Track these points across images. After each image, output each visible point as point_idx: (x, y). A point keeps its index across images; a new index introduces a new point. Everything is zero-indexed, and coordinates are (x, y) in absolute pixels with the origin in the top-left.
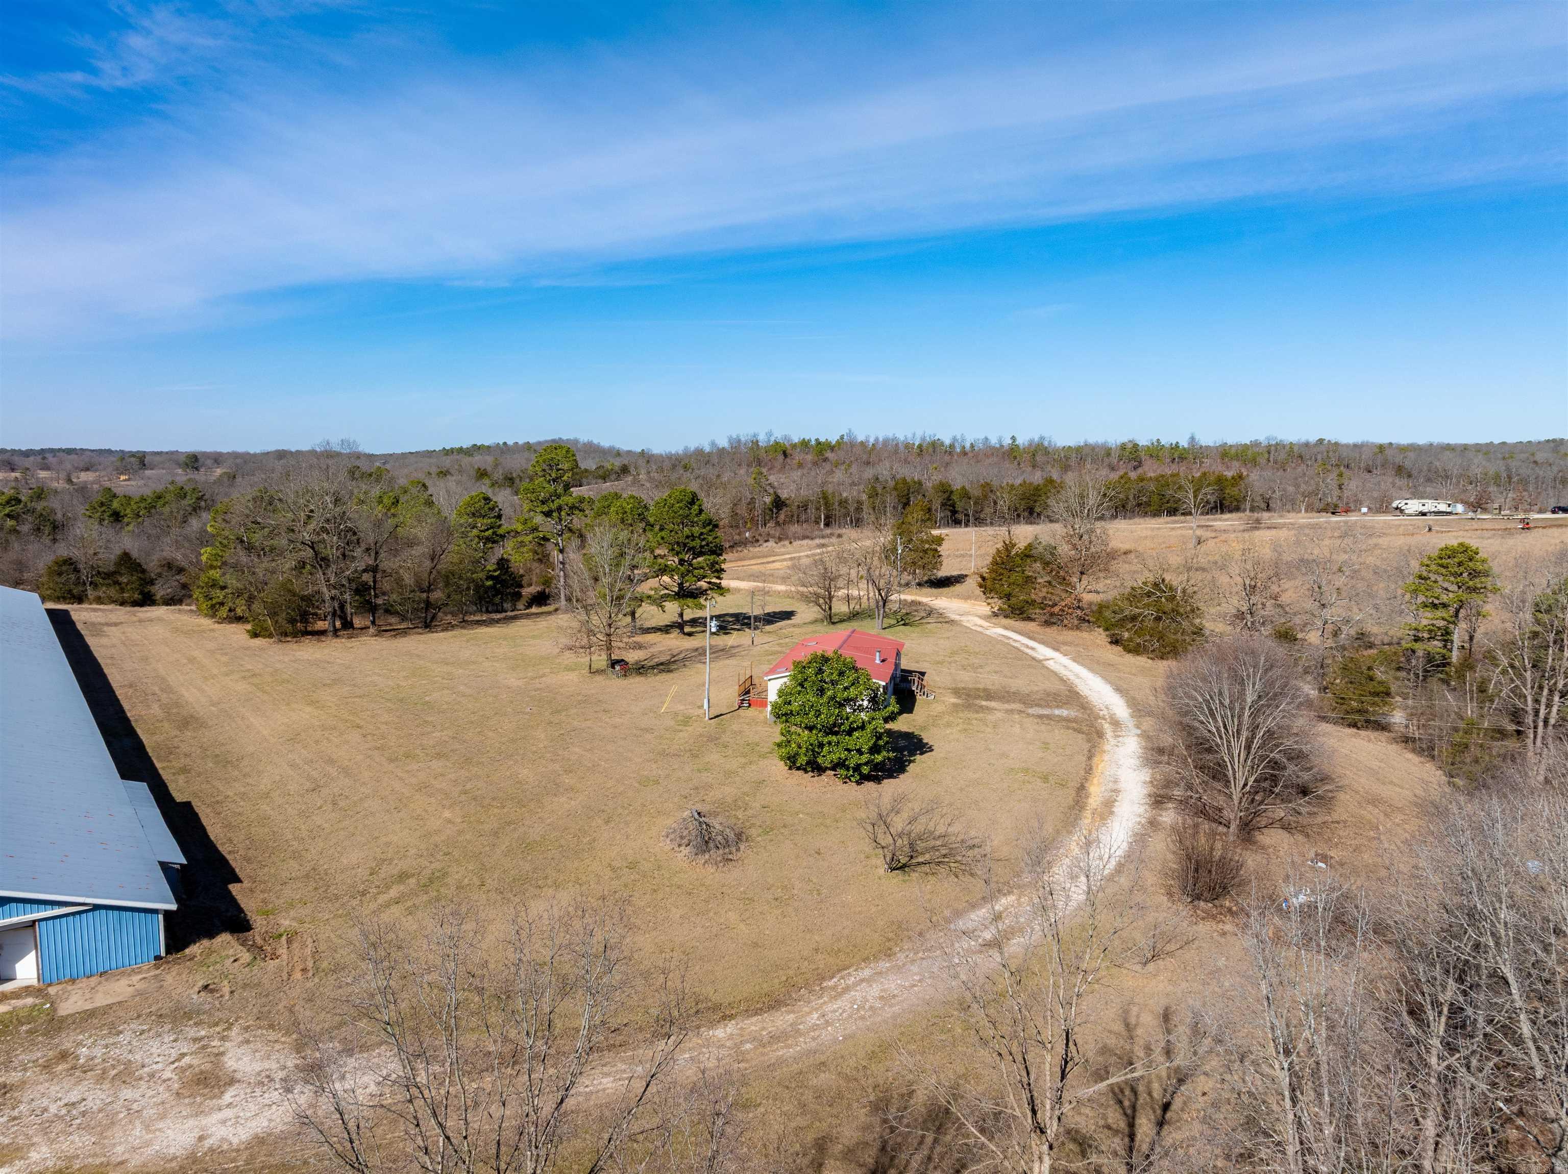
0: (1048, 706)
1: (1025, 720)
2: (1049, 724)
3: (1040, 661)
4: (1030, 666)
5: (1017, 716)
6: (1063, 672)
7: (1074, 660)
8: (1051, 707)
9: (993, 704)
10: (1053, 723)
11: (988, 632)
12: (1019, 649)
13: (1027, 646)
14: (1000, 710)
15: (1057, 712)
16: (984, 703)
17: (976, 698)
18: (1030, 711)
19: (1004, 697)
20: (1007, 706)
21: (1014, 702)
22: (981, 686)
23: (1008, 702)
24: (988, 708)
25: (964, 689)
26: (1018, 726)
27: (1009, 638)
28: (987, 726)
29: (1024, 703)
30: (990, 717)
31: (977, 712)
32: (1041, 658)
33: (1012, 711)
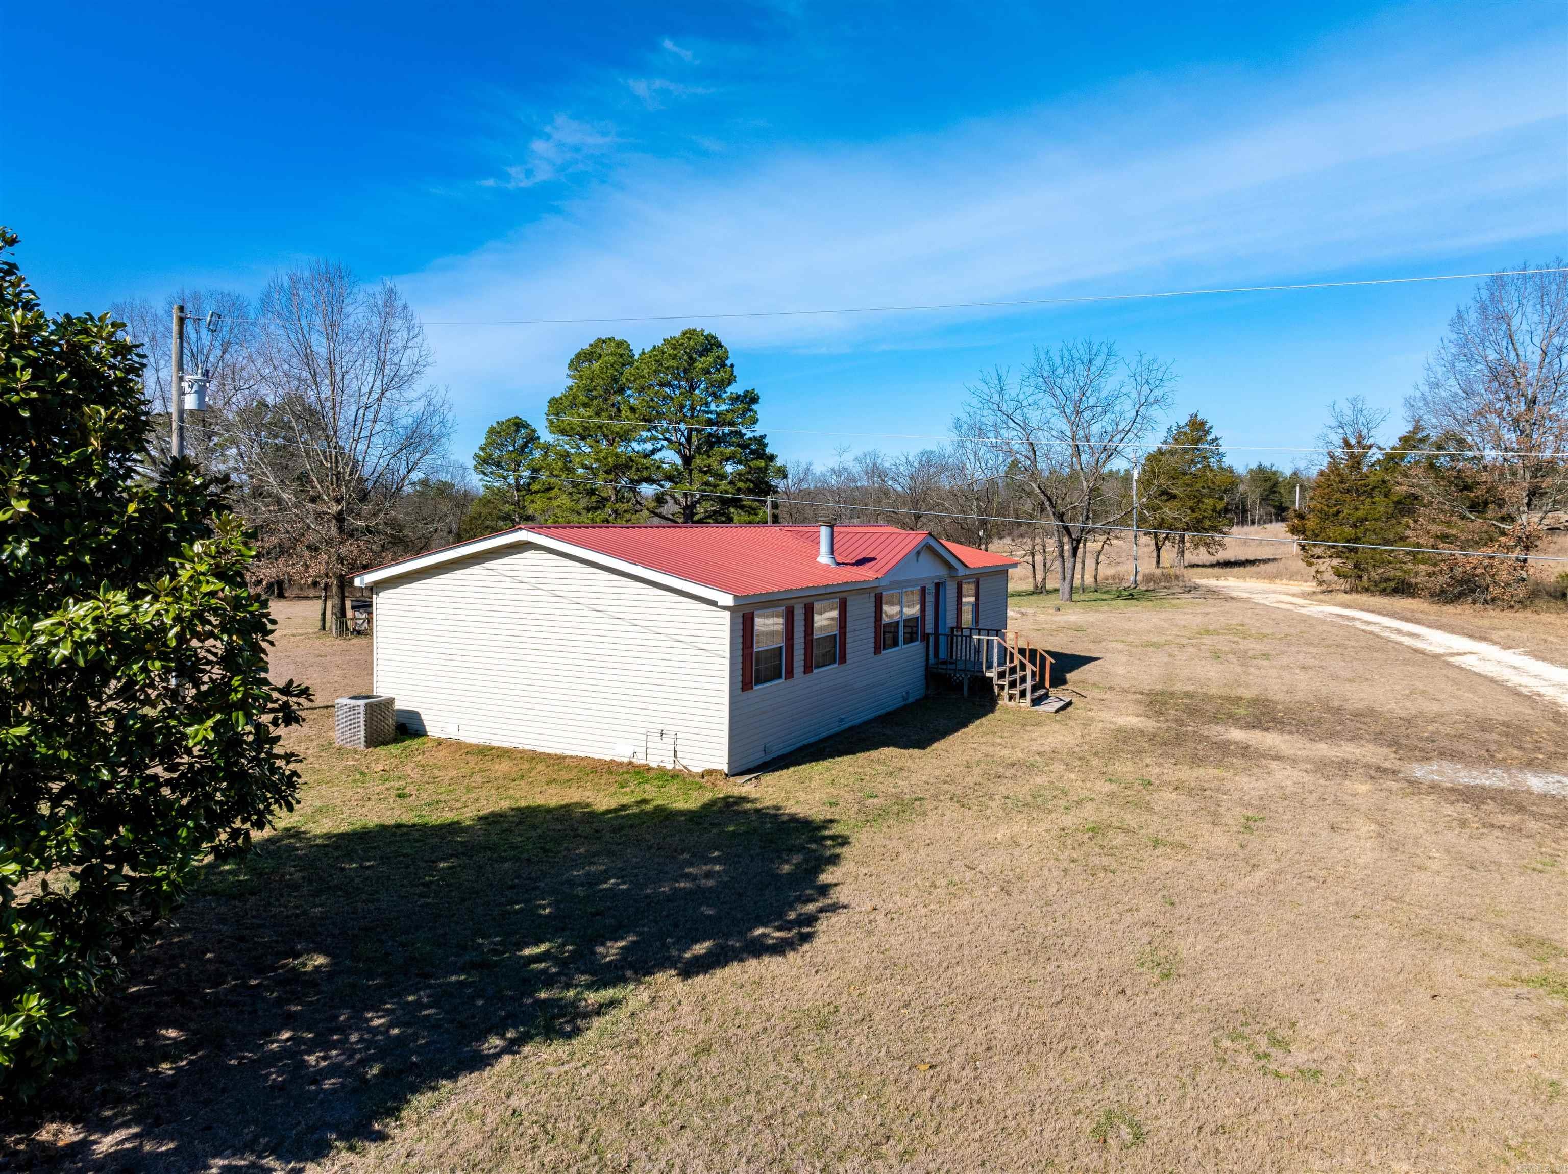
0: (1489, 759)
1: (1398, 804)
2: (1516, 829)
3: (1436, 657)
4: (1406, 662)
5: (1363, 788)
6: (1515, 679)
7: (1536, 655)
8: (1504, 764)
9: (1271, 740)
10: (1533, 825)
11: (1303, 611)
12: (1378, 636)
13: (1399, 632)
14: (1294, 761)
15: (1536, 782)
16: (1237, 734)
17: (1215, 719)
18: (1420, 771)
19: (1319, 722)
20: (1323, 749)
21: (1354, 738)
22: (1247, 693)
23: (1332, 736)
24: (1245, 751)
25: (1187, 694)
26: (1366, 828)
27: (1353, 619)
28: (1215, 818)
29: (1394, 744)
30: (1244, 781)
31: (1196, 760)
32: (1440, 651)
33: (1344, 767)
